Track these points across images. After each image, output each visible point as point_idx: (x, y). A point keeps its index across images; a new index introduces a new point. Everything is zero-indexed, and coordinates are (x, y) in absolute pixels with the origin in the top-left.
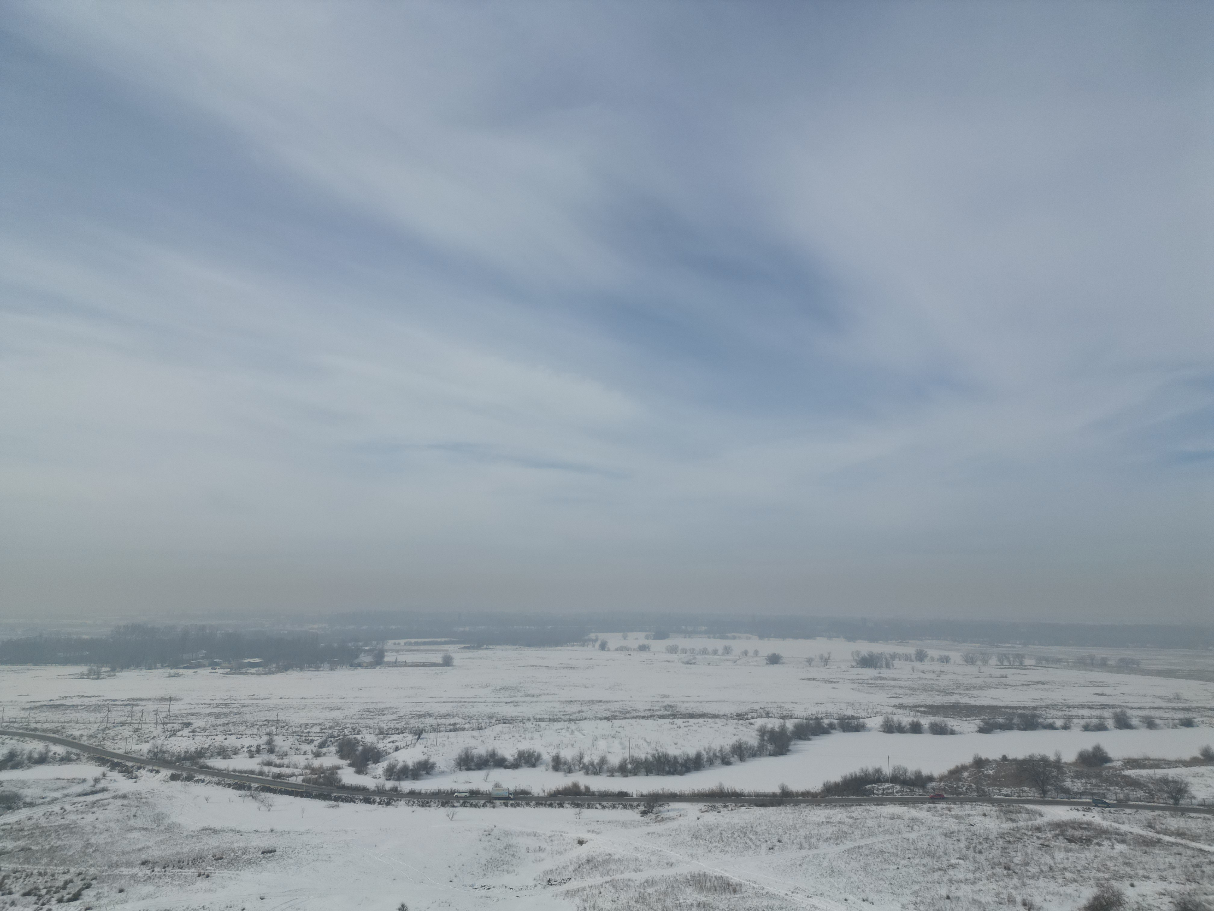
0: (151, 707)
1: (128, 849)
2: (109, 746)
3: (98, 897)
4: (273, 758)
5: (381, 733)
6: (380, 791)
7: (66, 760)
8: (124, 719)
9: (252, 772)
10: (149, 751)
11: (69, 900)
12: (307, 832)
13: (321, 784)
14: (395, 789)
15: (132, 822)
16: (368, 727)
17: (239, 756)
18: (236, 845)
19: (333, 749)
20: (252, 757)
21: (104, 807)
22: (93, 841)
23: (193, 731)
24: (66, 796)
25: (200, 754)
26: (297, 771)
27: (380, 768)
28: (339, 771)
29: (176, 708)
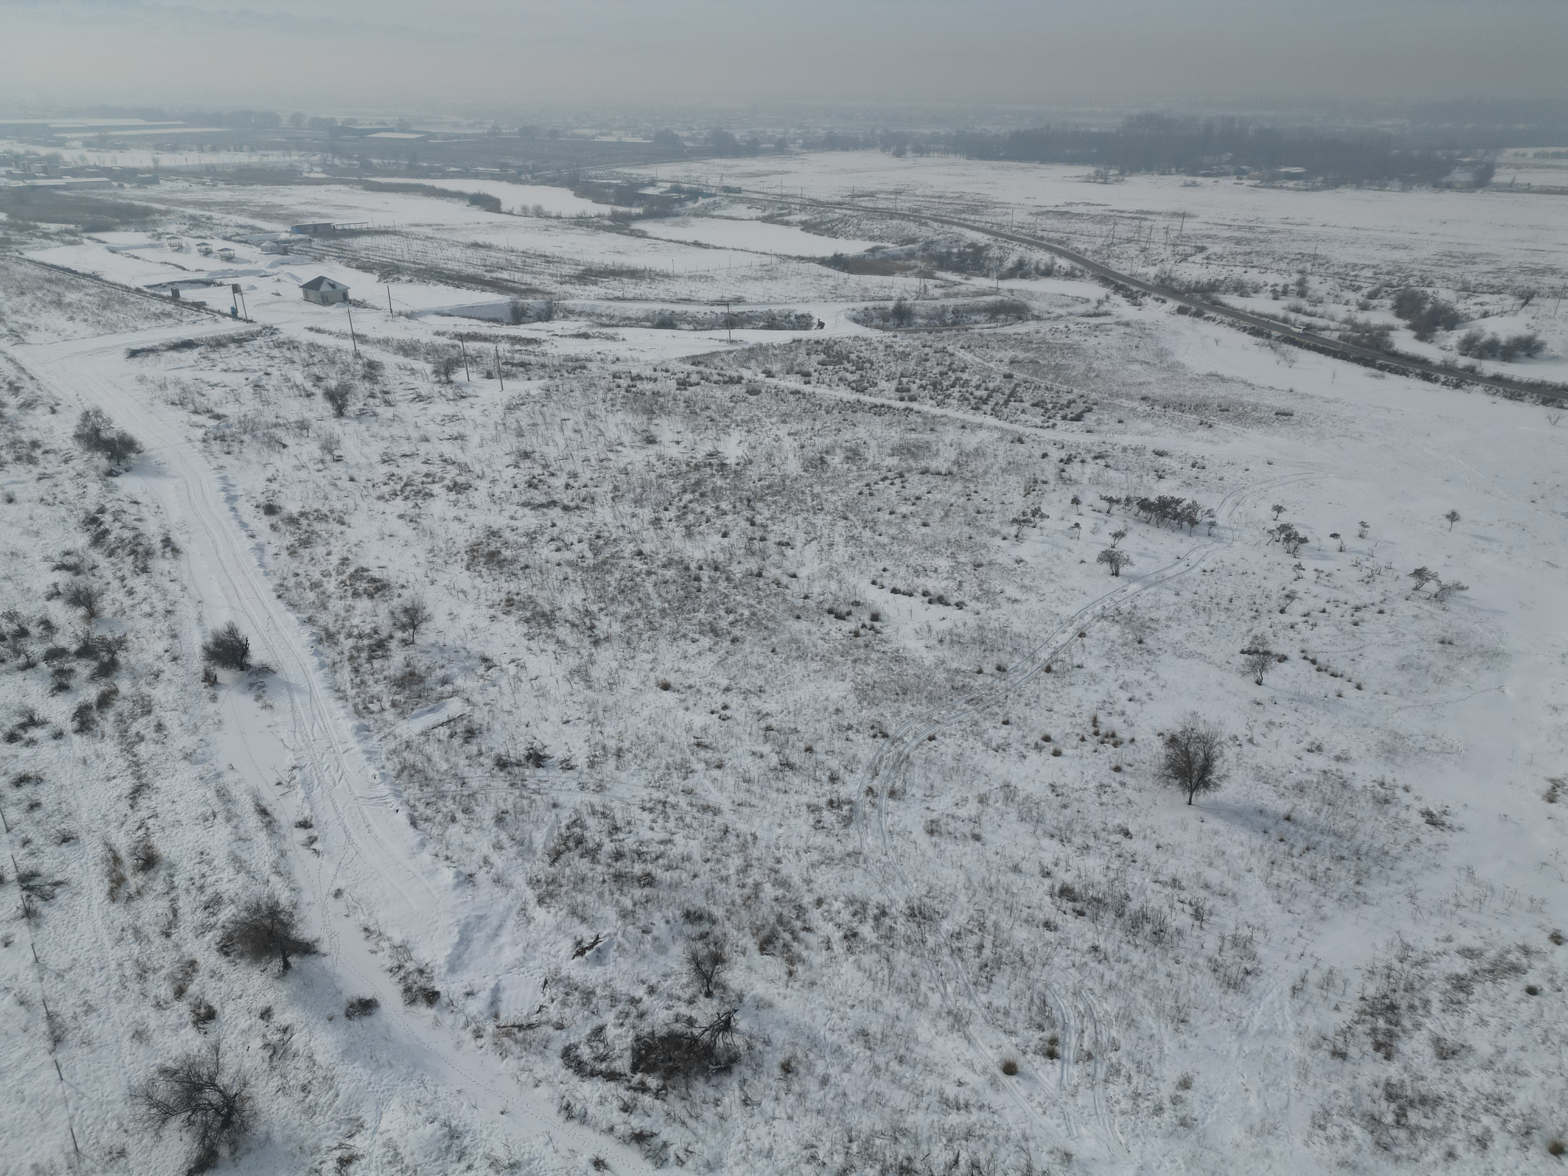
0: (1161, 222)
1: (1129, 381)
2: (1114, 265)
3: (1099, 422)
4: (1303, 303)
5: (1465, 289)
6: (1448, 368)
7: (1070, 275)
8: (1131, 235)
9: (1274, 317)
10: (1156, 277)
11: (1072, 419)
12: (1337, 400)
13: (1364, 346)
14: (1471, 370)
15: (1133, 353)
16: (1445, 278)
17: (1261, 295)
18: (1245, 399)
19: (1388, 302)
20: (1276, 298)
21: (1107, 332)
22: (1095, 365)
23: (1208, 258)
24: (1071, 314)
25: (1213, 287)
26: (1332, 325)
27: (1454, 337)
28: (1392, 333)
29: (1190, 226)
